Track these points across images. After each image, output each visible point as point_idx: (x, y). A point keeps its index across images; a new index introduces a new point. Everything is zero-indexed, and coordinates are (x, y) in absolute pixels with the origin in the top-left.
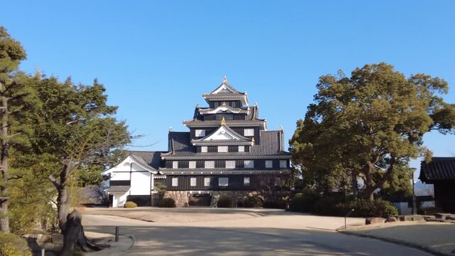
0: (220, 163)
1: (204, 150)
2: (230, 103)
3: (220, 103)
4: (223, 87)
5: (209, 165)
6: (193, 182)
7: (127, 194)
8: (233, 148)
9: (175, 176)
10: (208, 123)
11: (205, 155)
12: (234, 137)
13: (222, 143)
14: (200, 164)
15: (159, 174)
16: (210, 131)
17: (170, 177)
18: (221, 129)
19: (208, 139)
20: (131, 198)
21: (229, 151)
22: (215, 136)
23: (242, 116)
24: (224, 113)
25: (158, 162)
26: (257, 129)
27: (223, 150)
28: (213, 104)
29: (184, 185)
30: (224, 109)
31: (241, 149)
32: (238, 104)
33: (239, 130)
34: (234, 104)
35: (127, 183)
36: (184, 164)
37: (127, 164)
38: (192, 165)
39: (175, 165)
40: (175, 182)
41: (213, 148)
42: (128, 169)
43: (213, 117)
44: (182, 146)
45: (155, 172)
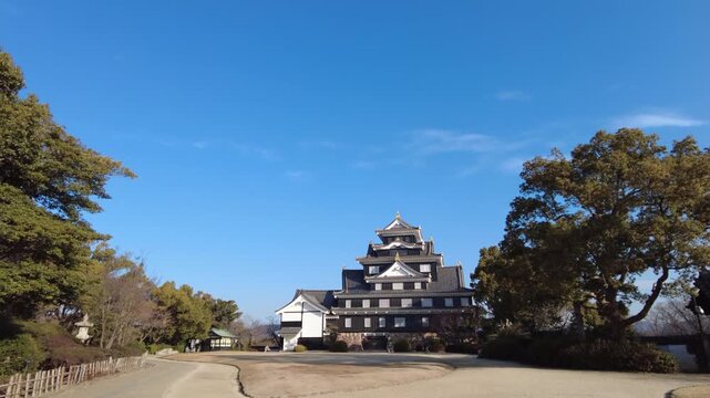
0: (395, 301)
1: (378, 287)
2: (404, 238)
3: (393, 239)
4: (396, 222)
5: (384, 304)
6: (367, 323)
7: (298, 336)
8: (409, 285)
9: (348, 316)
10: (381, 260)
11: (378, 292)
12: (410, 274)
13: (397, 279)
14: (374, 303)
15: (331, 314)
16: (384, 267)
17: (343, 317)
18: (396, 265)
19: (383, 275)
20: (302, 341)
21: (405, 288)
22: (389, 273)
23: (417, 251)
24: (398, 248)
25: (330, 301)
26: (434, 265)
27: (398, 287)
28: (386, 240)
29: (358, 326)
30: (398, 244)
31: (418, 286)
32: (412, 239)
33: (415, 266)
34: (407, 240)
35: (298, 324)
36: (357, 303)
37: (299, 303)
38: (366, 304)
39: (348, 304)
40: (348, 323)
41: (387, 285)
42: (299, 308)
43: (387, 253)
44: (355, 284)
45: (327, 312)
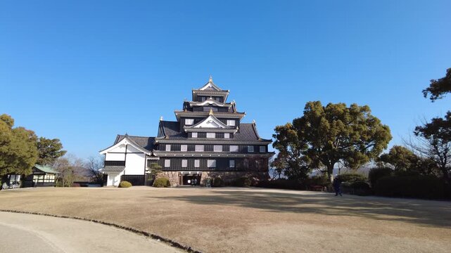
0: (209, 147)
1: (195, 135)
2: (215, 98)
3: (206, 98)
4: (209, 85)
5: (199, 149)
6: (184, 163)
7: (122, 173)
8: (220, 135)
9: (168, 158)
10: (195, 114)
11: (195, 139)
12: (220, 126)
13: (210, 130)
14: (191, 148)
15: (152, 156)
16: (198, 120)
17: (163, 158)
18: (210, 119)
19: (198, 126)
20: (125, 178)
21: (216, 137)
22: (204, 124)
23: (225, 109)
24: (210, 105)
25: (152, 145)
26: (237, 120)
27: (211, 136)
28: (198, 98)
29: (176, 166)
30: (211, 102)
31: (227, 136)
32: (221, 99)
33: (224, 120)
34: (218, 99)
35: (122, 163)
36: (176, 147)
37: (123, 145)
38: (184, 148)
39: (168, 148)
40: (167, 163)
41: (202, 134)
42: (123, 150)
43: (201, 108)
44: (174, 133)
45: (150, 154)
